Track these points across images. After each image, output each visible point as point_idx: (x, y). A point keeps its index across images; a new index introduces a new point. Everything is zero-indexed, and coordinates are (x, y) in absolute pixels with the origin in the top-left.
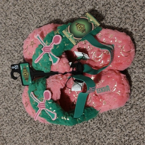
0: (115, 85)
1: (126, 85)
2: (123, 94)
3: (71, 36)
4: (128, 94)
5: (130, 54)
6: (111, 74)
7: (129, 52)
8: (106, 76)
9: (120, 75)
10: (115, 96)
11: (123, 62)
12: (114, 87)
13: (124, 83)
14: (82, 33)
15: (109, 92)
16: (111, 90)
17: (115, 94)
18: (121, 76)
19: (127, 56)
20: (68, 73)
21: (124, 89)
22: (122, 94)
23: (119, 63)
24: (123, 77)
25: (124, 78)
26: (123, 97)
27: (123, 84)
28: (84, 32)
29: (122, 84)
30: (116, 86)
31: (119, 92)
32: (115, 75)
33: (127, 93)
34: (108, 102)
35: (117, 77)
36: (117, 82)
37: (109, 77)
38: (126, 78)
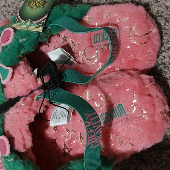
0: (134, 99)
1: (157, 96)
2: (154, 115)
3: (28, 23)
4: (165, 115)
5: (149, 38)
6: (121, 79)
7: (147, 35)
8: (113, 85)
9: (140, 78)
10: (137, 123)
11: (140, 56)
12: (132, 105)
13: (151, 92)
14: (43, 7)
15: (124, 117)
16: (127, 113)
17: (136, 119)
18: (142, 79)
19: (145, 43)
20: (35, 90)
21: (154, 106)
22: (151, 116)
23: (132, 61)
24: (147, 82)
25: (151, 82)
26: (154, 122)
27: (150, 95)
28: (47, 4)
29: (147, 96)
30: (135, 101)
31: (144, 112)
32: (130, 80)
33: (161, 113)
34: (127, 138)
35: (135, 82)
36: (137, 93)
37: (119, 86)
38: (155, 83)
